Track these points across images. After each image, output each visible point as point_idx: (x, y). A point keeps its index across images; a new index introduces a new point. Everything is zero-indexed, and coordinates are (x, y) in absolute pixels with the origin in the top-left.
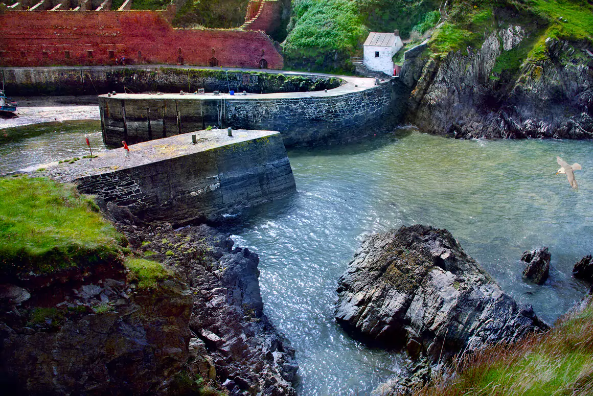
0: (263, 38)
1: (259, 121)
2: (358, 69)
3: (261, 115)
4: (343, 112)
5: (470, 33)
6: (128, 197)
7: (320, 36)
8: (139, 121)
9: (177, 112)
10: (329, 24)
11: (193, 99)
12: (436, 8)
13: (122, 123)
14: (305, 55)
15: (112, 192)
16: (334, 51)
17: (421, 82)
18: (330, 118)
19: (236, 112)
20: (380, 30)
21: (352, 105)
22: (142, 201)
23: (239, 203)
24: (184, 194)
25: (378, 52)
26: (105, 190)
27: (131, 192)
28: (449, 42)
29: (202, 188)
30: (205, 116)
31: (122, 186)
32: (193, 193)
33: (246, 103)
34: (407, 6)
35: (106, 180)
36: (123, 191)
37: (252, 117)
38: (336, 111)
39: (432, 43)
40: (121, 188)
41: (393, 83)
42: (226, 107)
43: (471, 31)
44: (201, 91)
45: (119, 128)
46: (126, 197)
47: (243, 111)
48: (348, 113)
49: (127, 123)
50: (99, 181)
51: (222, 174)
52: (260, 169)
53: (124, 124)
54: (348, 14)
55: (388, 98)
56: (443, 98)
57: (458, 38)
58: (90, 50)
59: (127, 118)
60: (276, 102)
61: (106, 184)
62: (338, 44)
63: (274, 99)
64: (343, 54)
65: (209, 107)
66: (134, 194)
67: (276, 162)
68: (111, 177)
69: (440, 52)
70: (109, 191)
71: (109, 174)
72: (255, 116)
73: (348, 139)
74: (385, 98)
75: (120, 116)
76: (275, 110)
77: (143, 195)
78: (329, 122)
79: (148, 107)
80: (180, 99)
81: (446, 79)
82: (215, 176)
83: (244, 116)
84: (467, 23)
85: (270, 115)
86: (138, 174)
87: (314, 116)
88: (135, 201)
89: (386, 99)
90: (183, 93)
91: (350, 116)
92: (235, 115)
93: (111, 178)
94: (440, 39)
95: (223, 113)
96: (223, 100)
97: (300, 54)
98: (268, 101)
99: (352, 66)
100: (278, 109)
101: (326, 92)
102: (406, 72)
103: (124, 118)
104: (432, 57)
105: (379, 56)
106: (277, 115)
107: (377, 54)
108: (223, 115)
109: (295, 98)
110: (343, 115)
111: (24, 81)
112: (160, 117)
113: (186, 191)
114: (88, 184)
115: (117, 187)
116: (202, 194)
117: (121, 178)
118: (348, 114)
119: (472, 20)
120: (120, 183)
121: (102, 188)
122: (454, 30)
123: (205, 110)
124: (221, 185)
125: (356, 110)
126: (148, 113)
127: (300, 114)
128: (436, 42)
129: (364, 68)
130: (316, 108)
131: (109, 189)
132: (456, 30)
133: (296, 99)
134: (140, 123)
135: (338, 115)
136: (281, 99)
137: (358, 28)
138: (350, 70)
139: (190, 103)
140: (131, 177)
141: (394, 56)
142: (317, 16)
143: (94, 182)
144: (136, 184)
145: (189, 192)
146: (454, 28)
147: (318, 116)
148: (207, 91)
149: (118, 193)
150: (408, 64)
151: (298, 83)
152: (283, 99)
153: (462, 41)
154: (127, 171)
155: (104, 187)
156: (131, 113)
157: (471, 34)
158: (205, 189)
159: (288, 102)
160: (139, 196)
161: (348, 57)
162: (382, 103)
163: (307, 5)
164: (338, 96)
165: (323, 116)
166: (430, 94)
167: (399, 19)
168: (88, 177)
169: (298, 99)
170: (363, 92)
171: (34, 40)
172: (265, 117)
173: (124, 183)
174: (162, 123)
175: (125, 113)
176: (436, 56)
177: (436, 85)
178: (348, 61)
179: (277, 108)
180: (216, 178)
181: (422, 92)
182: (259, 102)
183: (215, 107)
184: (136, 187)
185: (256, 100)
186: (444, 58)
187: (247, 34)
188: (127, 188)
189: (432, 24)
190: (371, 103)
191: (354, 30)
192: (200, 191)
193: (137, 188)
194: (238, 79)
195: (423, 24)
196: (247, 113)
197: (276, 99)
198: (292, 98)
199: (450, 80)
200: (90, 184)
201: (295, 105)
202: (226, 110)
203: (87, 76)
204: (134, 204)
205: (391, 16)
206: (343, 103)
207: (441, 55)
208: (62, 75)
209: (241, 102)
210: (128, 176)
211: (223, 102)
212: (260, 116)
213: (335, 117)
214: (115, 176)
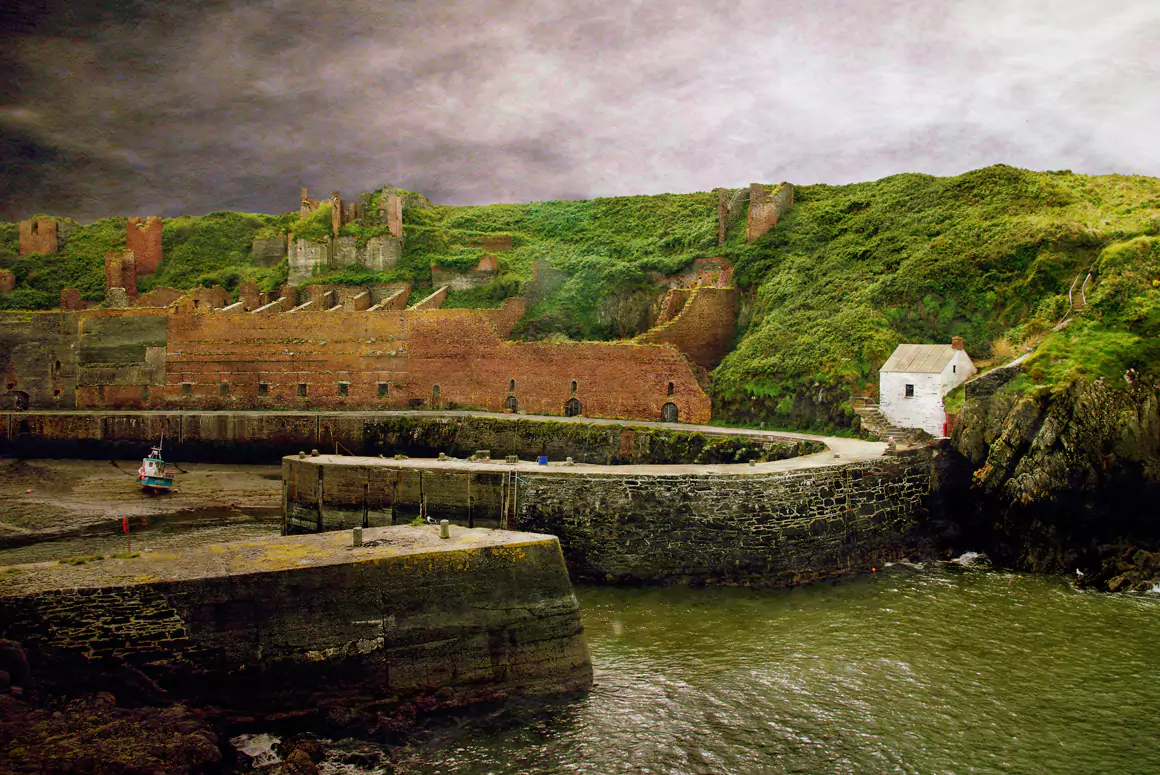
0: (672, 359)
1: (585, 523)
2: (866, 422)
3: (592, 510)
4: (783, 510)
5: (1136, 338)
6: (154, 644)
7: (791, 355)
8: (347, 510)
9: (422, 494)
10: (815, 329)
11: (454, 470)
12: (1062, 290)
13: (315, 513)
14: (755, 393)
15: (118, 629)
16: (817, 384)
17: (997, 449)
18: (749, 524)
19: (538, 500)
20: (932, 341)
21: (807, 496)
22: (184, 656)
23: (430, 691)
24: (291, 653)
25: (912, 386)
26: (105, 623)
27: (164, 633)
28: (1076, 359)
29: (338, 646)
30: (477, 507)
31: (145, 618)
32: (313, 654)
33: (559, 483)
34: (996, 288)
35: (111, 601)
36: (143, 629)
37: (572, 513)
38: (762, 508)
39: (1034, 361)
40: (142, 621)
41: (935, 453)
42: (519, 487)
43: (1140, 334)
44: (482, 456)
45: (309, 523)
46: (150, 644)
47: (553, 498)
48: (795, 514)
49: (324, 514)
50: (94, 601)
51: (392, 618)
52: (494, 616)
53: (319, 513)
54: (862, 308)
55: (917, 487)
56: (1054, 489)
57: (1101, 350)
58: (344, 382)
59: (324, 502)
60: (627, 483)
61: (109, 611)
62: (827, 369)
63: (622, 476)
64: (837, 391)
65: (484, 488)
66: (169, 639)
67: (541, 605)
68: (123, 596)
69: (1050, 380)
70: (113, 626)
71: (119, 590)
72: (577, 511)
73: (794, 575)
74: (907, 485)
75: (313, 498)
76: (622, 501)
77: (188, 643)
78: (746, 534)
79: (366, 482)
80: (430, 469)
81: (1066, 445)
82: (373, 622)
83: (553, 511)
84: (1130, 318)
85: (612, 512)
86: (186, 597)
87: (710, 518)
88: (168, 655)
89: (910, 488)
90: (446, 457)
91: (802, 521)
92: (534, 507)
93: (123, 598)
94: (1054, 353)
95: (512, 500)
96: (513, 473)
97: (745, 391)
98: (608, 480)
99: (853, 416)
100: (630, 499)
101: (753, 465)
102: (965, 427)
103: (320, 501)
104: (1030, 394)
105: (915, 393)
106: (626, 510)
107: (910, 391)
108: (511, 506)
109: (668, 475)
110: (780, 518)
111: (214, 436)
112: (387, 505)
113: (296, 647)
114: (68, 605)
115: (132, 619)
116: (335, 658)
117: (146, 601)
118: (796, 517)
119: (1145, 310)
120: (142, 612)
121: (98, 617)
122: (1094, 333)
123: (477, 494)
124: (387, 643)
125: (818, 508)
126: (366, 495)
127: (679, 511)
128: (1044, 361)
129: (880, 419)
130: (718, 500)
131: (113, 622)
132: (1099, 334)
133: (672, 477)
134: (350, 514)
135: (769, 517)
136: (637, 477)
137: (877, 337)
138: (849, 425)
139: (448, 477)
140: (170, 599)
141: (949, 394)
142: (798, 314)
143: (83, 603)
144: (177, 617)
145: (304, 651)
146: (1096, 328)
147: (721, 517)
148: (494, 456)
149: (133, 632)
150: (971, 411)
151: (731, 451)
152: (642, 477)
153: (1114, 358)
154: (162, 587)
155: (103, 615)
156: (335, 491)
157: (1138, 342)
158: (345, 650)
159: (653, 483)
160: (180, 646)
161: (844, 396)
162: (897, 497)
163: (785, 295)
164: (770, 474)
165: (732, 519)
166: (1020, 477)
167: (978, 317)
168: (72, 591)
169: (677, 478)
170: (839, 468)
171: (248, 364)
172: (600, 515)
173: (150, 611)
174: (391, 516)
175: (323, 493)
176: (1040, 391)
177: (1038, 457)
178: (846, 406)
179: (627, 496)
180: (377, 625)
181: (1002, 473)
182: (588, 482)
183: (497, 488)
184: (176, 623)
185: (582, 476)
186: (1060, 395)
187: (640, 351)
188: (156, 623)
189: (1047, 324)
190: (862, 495)
191: (866, 339)
192: (331, 652)
193: (179, 626)
194: (611, 441)
195: (1026, 325)
196: (561, 503)
197: (627, 476)
198: (662, 475)
199: (1077, 446)
200: (71, 605)
201: (669, 490)
202: (519, 495)
203: (327, 428)
204: (165, 662)
205: (960, 310)
206: (782, 490)
207: (1052, 388)
208: (283, 425)
209: (548, 478)
210: (161, 598)
211: (513, 479)
212: (588, 511)
213: (760, 521)
214: (134, 594)
